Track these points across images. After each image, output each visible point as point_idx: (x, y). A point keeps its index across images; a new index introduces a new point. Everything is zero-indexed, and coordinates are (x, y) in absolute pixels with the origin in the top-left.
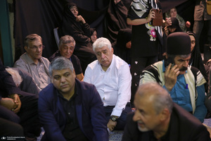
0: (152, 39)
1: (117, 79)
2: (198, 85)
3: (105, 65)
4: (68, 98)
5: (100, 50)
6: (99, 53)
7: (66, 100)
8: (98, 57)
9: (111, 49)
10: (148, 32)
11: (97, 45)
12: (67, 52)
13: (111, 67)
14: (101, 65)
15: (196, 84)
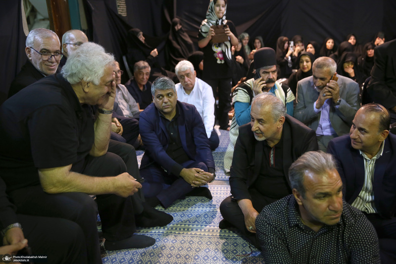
0: (219, 62)
1: (201, 102)
2: (288, 101)
3: (188, 89)
4: (170, 118)
5: (183, 74)
6: (182, 77)
7: (168, 120)
8: (180, 80)
9: (193, 72)
10: (215, 55)
11: (180, 69)
12: (143, 78)
13: (195, 89)
14: (184, 88)
15: (286, 101)
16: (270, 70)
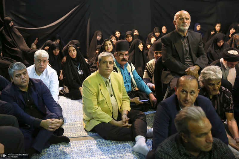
16: (124, 53)
